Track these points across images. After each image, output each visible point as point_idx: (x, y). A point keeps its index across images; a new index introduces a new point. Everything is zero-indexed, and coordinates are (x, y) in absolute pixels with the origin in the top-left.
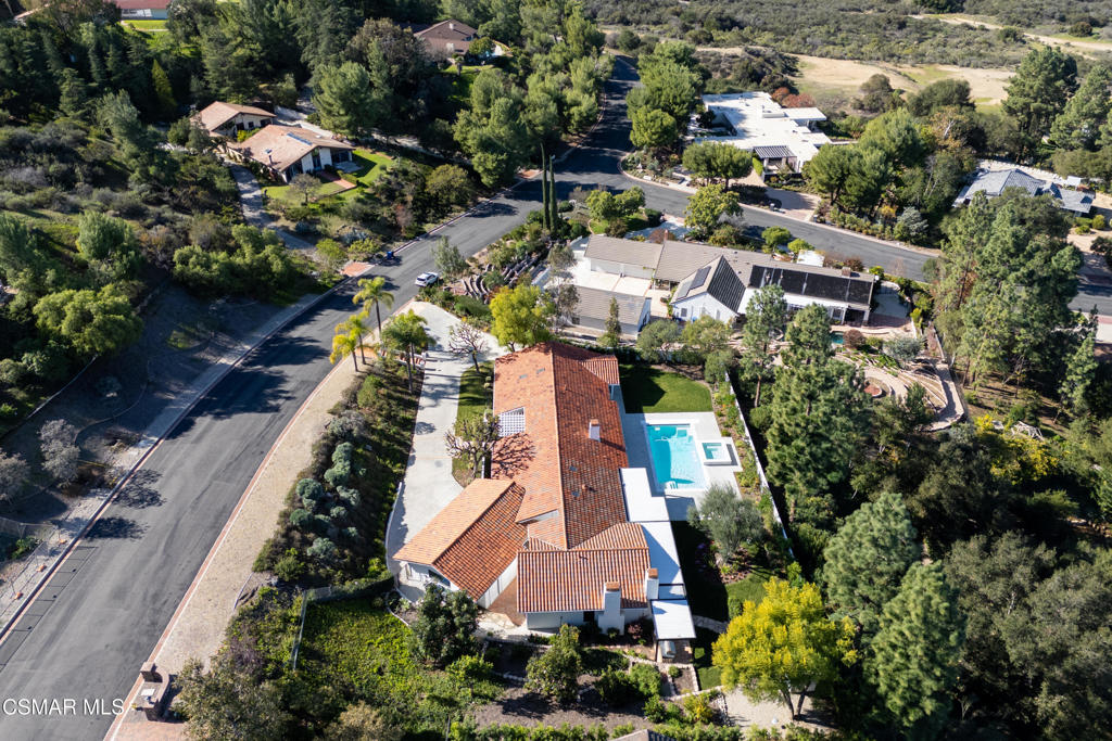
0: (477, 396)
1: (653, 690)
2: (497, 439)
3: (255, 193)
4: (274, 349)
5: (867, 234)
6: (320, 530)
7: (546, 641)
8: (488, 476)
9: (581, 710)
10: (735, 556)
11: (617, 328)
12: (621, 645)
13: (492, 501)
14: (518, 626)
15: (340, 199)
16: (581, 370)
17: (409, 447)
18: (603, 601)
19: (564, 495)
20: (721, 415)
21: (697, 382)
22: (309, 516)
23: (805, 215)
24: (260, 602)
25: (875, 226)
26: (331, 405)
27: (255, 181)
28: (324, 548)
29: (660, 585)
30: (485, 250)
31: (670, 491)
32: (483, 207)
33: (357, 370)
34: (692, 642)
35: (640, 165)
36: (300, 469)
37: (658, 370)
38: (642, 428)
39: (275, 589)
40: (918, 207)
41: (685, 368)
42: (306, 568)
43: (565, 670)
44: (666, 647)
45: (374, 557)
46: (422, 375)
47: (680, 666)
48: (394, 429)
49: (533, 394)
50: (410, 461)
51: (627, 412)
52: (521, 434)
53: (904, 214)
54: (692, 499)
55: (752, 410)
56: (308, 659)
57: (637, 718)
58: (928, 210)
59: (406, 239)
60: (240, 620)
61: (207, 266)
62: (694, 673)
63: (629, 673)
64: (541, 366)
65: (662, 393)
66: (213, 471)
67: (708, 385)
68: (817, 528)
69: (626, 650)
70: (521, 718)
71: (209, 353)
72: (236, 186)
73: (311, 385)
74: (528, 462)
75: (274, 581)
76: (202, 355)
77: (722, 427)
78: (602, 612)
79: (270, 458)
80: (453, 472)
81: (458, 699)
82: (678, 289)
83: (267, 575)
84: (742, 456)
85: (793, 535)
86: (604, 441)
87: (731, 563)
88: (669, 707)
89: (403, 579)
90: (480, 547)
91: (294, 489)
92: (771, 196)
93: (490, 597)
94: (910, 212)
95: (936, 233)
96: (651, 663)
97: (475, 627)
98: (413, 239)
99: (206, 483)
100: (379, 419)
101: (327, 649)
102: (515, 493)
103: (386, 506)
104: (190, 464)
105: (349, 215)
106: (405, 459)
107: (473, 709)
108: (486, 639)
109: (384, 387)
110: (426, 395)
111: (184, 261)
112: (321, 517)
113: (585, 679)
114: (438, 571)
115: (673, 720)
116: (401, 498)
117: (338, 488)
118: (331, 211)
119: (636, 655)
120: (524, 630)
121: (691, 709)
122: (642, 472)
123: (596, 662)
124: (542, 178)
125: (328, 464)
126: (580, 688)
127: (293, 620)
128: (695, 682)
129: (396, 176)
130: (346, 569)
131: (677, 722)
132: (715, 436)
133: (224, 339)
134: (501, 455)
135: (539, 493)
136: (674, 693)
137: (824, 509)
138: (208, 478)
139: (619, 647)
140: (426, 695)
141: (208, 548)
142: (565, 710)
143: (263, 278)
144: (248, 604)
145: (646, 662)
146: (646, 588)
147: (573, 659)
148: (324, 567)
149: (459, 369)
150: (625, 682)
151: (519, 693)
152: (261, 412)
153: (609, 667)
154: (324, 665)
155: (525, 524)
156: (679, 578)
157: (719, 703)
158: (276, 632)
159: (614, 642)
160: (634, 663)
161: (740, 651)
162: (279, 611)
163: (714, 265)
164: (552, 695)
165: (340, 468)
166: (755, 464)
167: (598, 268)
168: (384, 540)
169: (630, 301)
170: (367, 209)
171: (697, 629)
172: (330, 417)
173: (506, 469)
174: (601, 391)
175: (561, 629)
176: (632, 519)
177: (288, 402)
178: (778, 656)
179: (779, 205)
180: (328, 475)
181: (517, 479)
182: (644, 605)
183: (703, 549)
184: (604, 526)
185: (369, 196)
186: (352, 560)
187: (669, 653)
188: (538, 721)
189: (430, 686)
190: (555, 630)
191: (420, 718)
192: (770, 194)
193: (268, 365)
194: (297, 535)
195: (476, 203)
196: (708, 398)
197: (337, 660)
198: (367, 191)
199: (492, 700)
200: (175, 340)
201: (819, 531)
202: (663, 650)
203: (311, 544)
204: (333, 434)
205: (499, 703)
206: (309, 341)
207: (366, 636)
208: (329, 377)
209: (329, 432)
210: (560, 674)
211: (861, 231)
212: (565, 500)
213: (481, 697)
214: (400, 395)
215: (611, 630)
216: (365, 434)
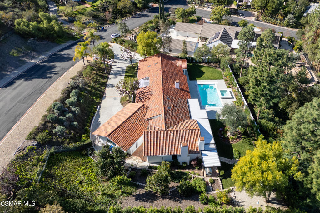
0: (132, 74)
1: (203, 189)
2: (138, 88)
3: (55, 8)
4: (54, 57)
5: (274, 24)
6: (60, 122)
7: (156, 168)
8: (134, 102)
9: (170, 199)
10: (235, 133)
11: (186, 52)
12: (188, 169)
13: (135, 111)
14: (144, 162)
15: (85, 10)
16: (172, 63)
17: (104, 93)
18: (181, 151)
19: (164, 109)
20: (227, 81)
21: (217, 69)
22: (55, 117)
23: (252, 18)
24: (27, 153)
25: (277, 21)
26: (72, 76)
27: (55, 5)
28: (60, 130)
29: (205, 144)
30: (138, 28)
31: (207, 108)
32: (138, 15)
33: (84, 64)
34: (219, 168)
35: (194, 3)
36: (55, 99)
37: (202, 65)
38: (196, 85)
39: (35, 147)
40: (293, 14)
41: (212, 64)
42: (52, 138)
43: (163, 181)
44: (208, 170)
45: (84, 134)
46: (111, 67)
47: (214, 178)
48: (98, 86)
49: (153, 72)
50: (103, 98)
51: (190, 80)
52: (148, 87)
53: (288, 17)
54: (216, 111)
55: (239, 78)
56: (46, 178)
57: (195, 202)
58: (296, 16)
59: (109, 24)
60: (15, 160)
61: (28, 26)
62: (220, 182)
63: (192, 181)
64: (156, 62)
65: (204, 73)
66: (19, 99)
67: (221, 70)
68: (268, 121)
69: (190, 172)
70: (143, 202)
71: (26, 58)
72: (48, 6)
73: (65, 70)
74: (150, 97)
75: (35, 143)
76: (24, 59)
77: (228, 85)
78: (180, 156)
79: (44, 95)
80: (121, 102)
81: (115, 194)
82: (209, 40)
83: (32, 141)
84: (236, 95)
85: (259, 124)
86: (181, 89)
87: (234, 135)
88: (210, 197)
89: (97, 143)
90: (129, 129)
91: (51, 106)
92: (240, 12)
93: (133, 149)
94: (290, 16)
95: (299, 23)
96: (201, 177)
97: (124, 162)
98: (112, 24)
99: (14, 104)
100: (92, 82)
101: (57, 173)
102: (144, 108)
103: (92, 114)
104: (9, 97)
105: (88, 15)
106: (101, 96)
107: (122, 199)
108: (130, 168)
109: (95, 70)
110: (112, 74)
111: (19, 24)
112: (62, 117)
113: (173, 184)
114: (110, 139)
115: (212, 203)
116: (99, 111)
117: (71, 107)
118: (82, 14)
119: (195, 174)
120: (147, 164)
121: (220, 198)
122: (196, 100)
123: (177, 177)
124: (159, 6)
125: (68, 97)
126: (170, 188)
127: (42, 160)
128: (221, 186)
129: (106, 3)
130: (71, 139)
131: (214, 204)
132: (225, 87)
133: (34, 54)
134: (140, 94)
135: (154, 108)
136: (212, 190)
137: (270, 114)
138: (16, 102)
139: (187, 170)
140: (101, 193)
141: (8, 130)
142: (163, 199)
143: (52, 33)
144: (21, 154)
145: (199, 177)
146: (199, 145)
147: (167, 177)
148: (60, 138)
149: (125, 65)
150: (190, 186)
151: (143, 191)
152: (44, 78)
153: (183, 179)
154: (54, 180)
155: (148, 120)
156: (213, 141)
157: (232, 195)
158: (33, 166)
159: (185, 168)
160: (194, 177)
161: (245, 173)
162: (35, 156)
163: (222, 31)
164: (158, 192)
165: (73, 99)
166: (241, 98)
167: (179, 34)
168: (90, 127)
169: (191, 43)
170: (95, 13)
171: (221, 163)
172: (71, 80)
173: (141, 99)
174: (180, 71)
175: (162, 163)
176: (192, 118)
177: (55, 75)
178: (265, 175)
179: (243, 15)
180: (67, 101)
181: (145, 103)
182: (198, 152)
183: (222, 130)
184: (181, 121)
185: (96, 9)
186: (75, 135)
187: (209, 173)
188: (151, 204)
189: (103, 189)
190: (160, 163)
191: (97, 204)
192: (240, 11)
193: (51, 62)
194: (50, 125)
195: (136, 14)
196: (221, 75)
197: (61, 178)
198: (95, 7)
199: (131, 194)
200: (13, 53)
201: (270, 122)
202: (206, 171)
203: (55, 128)
204: (71, 86)
205: (134, 196)
206: (68, 55)
207: (77, 167)
208: (73, 67)
209: (70, 85)
210: (161, 183)
211: (272, 23)
212: (165, 110)
213: (126, 193)
214: (101, 74)
215: (184, 163)
216: (85, 87)
